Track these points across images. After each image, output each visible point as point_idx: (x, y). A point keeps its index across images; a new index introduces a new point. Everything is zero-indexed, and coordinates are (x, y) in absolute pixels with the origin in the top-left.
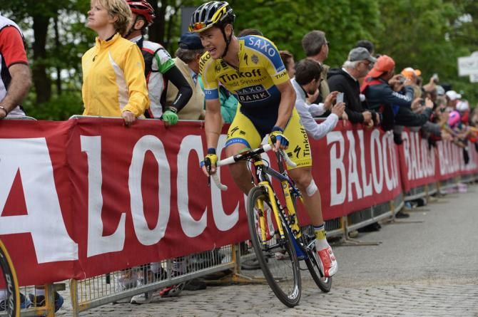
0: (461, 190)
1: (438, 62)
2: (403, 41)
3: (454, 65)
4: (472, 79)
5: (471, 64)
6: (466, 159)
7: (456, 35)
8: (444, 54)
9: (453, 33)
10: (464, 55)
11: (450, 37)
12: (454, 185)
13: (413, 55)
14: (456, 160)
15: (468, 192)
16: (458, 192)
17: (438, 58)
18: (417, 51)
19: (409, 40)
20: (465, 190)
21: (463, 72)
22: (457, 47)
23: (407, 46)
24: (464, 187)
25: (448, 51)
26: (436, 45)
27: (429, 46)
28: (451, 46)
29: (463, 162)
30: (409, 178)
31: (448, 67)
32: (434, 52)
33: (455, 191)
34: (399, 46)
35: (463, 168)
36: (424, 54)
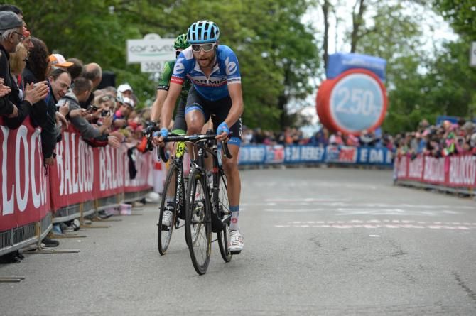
0: (124, 212)
1: (98, 43)
2: (55, 11)
3: (119, 48)
4: (144, 69)
5: (143, 49)
6: (133, 173)
7: (124, 10)
8: (107, 33)
9: (120, 7)
10: (132, 36)
11: (115, 10)
12: (116, 205)
13: (67, 31)
14: (120, 173)
15: (132, 215)
16: (120, 215)
17: (100, 38)
18: (73, 27)
19: (63, 11)
20: (129, 212)
21: (132, 58)
22: (124, 26)
23: (60, 19)
24: (128, 208)
25: (112, 30)
26: (98, 21)
27: (88, 21)
28: (116, 23)
29: (127, 175)
30: (61, 193)
31: (112, 50)
32: (95, 30)
33: (117, 212)
34: (50, 16)
35: (127, 184)
36: (81, 32)
